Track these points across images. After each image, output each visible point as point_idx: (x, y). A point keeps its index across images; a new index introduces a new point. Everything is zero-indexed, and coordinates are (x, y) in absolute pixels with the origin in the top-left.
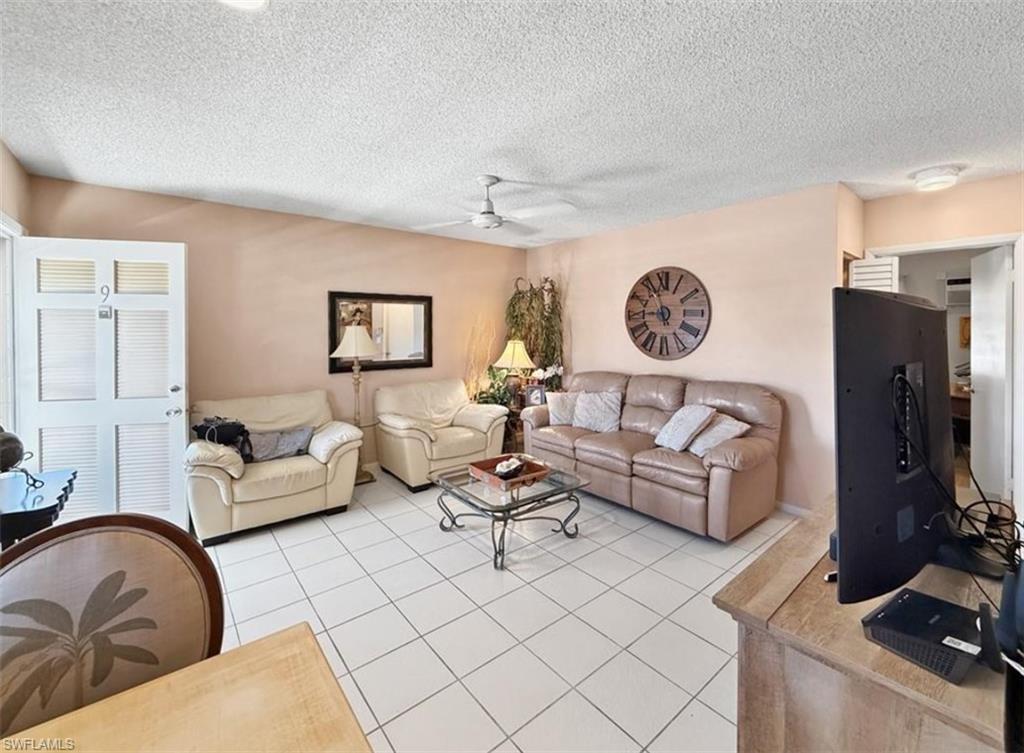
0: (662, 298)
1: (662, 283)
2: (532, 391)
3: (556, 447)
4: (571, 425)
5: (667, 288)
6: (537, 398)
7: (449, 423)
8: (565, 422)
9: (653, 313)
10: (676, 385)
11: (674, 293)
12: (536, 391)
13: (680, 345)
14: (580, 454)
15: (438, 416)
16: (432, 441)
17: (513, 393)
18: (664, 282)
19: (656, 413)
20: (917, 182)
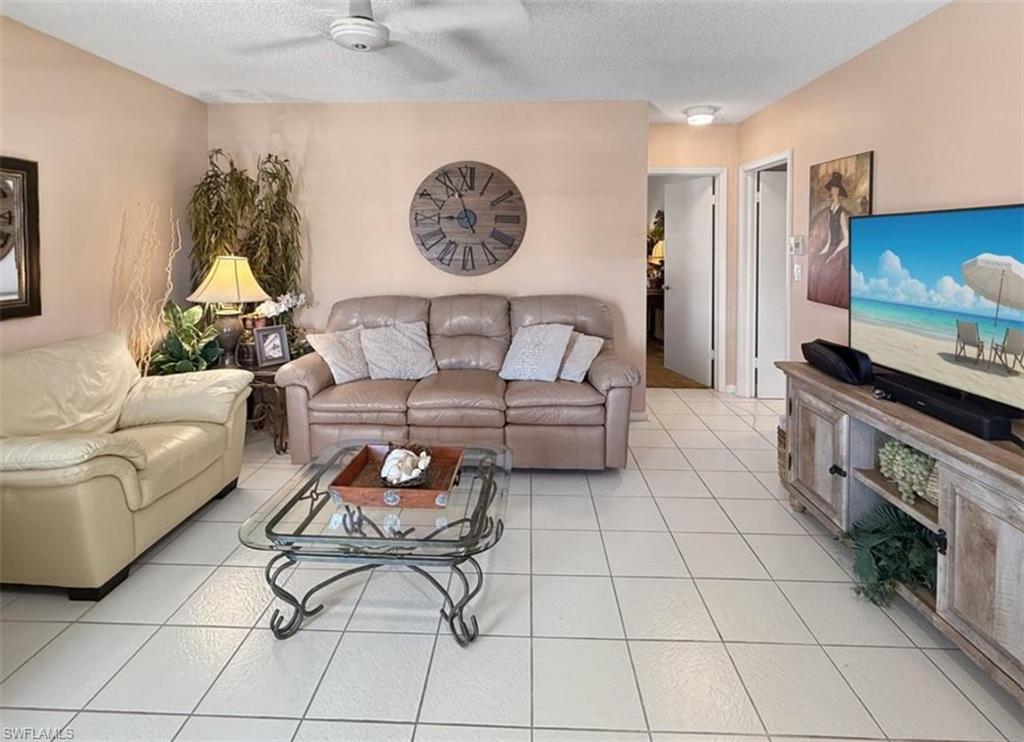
0: (464, 198)
1: (465, 181)
2: (266, 337)
3: (364, 415)
4: (369, 378)
5: (472, 188)
6: (275, 347)
7: (111, 425)
8: (358, 376)
9: (452, 218)
10: (500, 306)
11: (482, 194)
12: (271, 337)
13: (490, 257)
14: (415, 415)
15: (89, 416)
16: (138, 470)
17: (230, 345)
18: (468, 180)
19: (484, 342)
20: (688, 116)
